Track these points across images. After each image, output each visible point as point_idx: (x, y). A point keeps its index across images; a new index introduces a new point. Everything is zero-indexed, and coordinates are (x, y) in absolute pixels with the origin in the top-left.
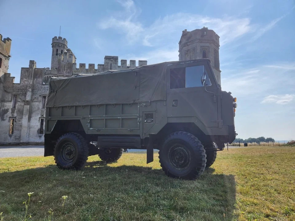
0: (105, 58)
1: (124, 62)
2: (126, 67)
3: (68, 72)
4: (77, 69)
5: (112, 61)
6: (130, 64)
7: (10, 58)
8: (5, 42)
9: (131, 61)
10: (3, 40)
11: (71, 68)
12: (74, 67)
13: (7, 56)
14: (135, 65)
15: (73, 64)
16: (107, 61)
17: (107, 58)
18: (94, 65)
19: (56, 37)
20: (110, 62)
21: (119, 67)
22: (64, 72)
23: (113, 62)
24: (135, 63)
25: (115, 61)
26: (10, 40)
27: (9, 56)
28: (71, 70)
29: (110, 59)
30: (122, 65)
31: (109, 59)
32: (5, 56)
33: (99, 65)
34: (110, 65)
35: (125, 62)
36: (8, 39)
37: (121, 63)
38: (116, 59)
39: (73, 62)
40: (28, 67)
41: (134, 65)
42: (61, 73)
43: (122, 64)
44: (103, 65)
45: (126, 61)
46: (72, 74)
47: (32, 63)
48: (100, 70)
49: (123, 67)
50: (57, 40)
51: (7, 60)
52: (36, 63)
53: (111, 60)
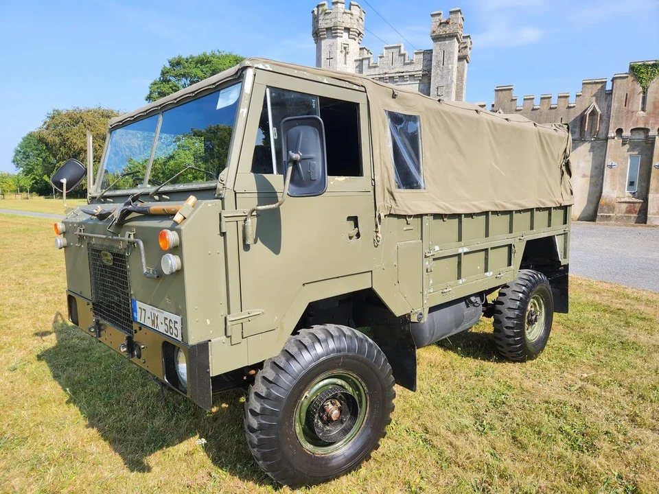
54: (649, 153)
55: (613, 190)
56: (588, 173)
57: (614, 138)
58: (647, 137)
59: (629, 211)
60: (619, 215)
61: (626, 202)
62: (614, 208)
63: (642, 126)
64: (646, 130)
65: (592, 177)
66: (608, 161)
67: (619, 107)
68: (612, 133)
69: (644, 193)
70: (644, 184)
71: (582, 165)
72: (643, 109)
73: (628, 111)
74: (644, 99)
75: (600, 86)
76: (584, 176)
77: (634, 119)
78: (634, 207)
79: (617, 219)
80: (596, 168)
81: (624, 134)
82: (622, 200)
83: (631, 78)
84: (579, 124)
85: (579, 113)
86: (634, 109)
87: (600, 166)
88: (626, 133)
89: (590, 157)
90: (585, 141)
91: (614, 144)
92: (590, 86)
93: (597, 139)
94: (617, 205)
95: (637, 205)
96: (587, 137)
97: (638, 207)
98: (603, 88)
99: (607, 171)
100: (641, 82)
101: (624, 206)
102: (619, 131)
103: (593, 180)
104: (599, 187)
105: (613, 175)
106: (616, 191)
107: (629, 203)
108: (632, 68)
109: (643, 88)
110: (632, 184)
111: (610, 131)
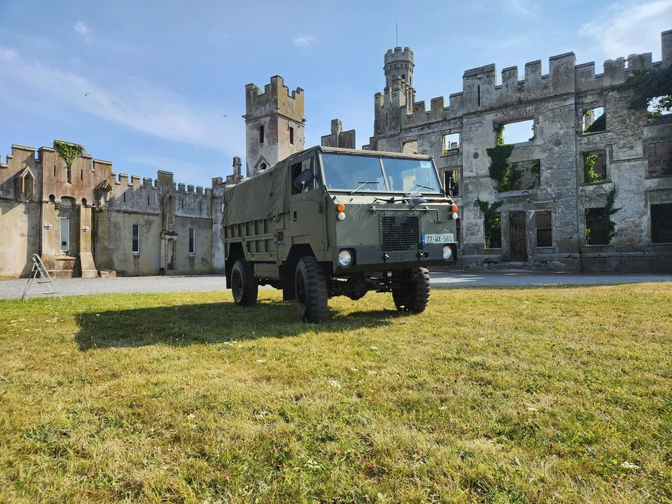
0: (463, 77)
1: (510, 72)
2: (516, 84)
3: (393, 128)
4: (409, 117)
5: (480, 79)
6: (527, 74)
7: (305, 123)
8: (293, 97)
9: (528, 65)
10: (290, 95)
11: (397, 117)
12: (402, 114)
13: (300, 121)
14: (540, 73)
15: (402, 107)
16: (470, 81)
17: (469, 75)
18: (441, 99)
19: (390, 51)
20: (476, 82)
21: (498, 88)
22: (387, 129)
23: (482, 81)
24: (540, 67)
25: (488, 77)
26: (302, 90)
27: (304, 120)
28: (398, 123)
29: (477, 75)
30: (506, 83)
31: (472, 76)
32: (297, 122)
33: (451, 96)
34: (476, 89)
35: (512, 72)
36: (299, 90)
37: (503, 77)
38: (489, 71)
39: (402, 103)
40: (330, 133)
41: (537, 73)
42: (381, 133)
43: (504, 79)
44: (461, 94)
45: (515, 68)
46: (401, 130)
47: (335, 123)
48: (455, 108)
49: (507, 86)
50: (393, 56)
51: (301, 127)
52: (341, 123)
53: (479, 76)
54: (76, 218)
55: (51, 248)
56: (26, 232)
57: (47, 202)
58: (74, 205)
59: (66, 268)
60: (58, 271)
61: (63, 260)
62: (54, 265)
63: (70, 196)
64: (72, 199)
65: (29, 236)
66: (45, 223)
67: (50, 176)
68: (46, 198)
69: (75, 251)
70: (74, 244)
71: (20, 224)
72: (69, 181)
73: (57, 181)
74: (69, 173)
75: (30, 154)
76: (22, 235)
77: (63, 189)
78: (70, 263)
79: (58, 275)
80: (33, 228)
81: (56, 200)
82: (59, 258)
83: (57, 154)
84: (13, 185)
85: (12, 175)
86: (62, 181)
87: (37, 226)
88: (58, 200)
89: (25, 217)
90: (21, 202)
91: (47, 208)
92: (20, 151)
93: (31, 201)
94: (56, 262)
95: (72, 262)
96: (23, 199)
97: (72, 263)
98: (33, 156)
99: (44, 232)
100: (65, 159)
101: (62, 263)
102: (52, 197)
103: (32, 239)
104: (37, 246)
105: (50, 235)
106: (52, 250)
107: (65, 260)
108: (57, 145)
109: (67, 164)
110: (64, 244)
111: (44, 196)
